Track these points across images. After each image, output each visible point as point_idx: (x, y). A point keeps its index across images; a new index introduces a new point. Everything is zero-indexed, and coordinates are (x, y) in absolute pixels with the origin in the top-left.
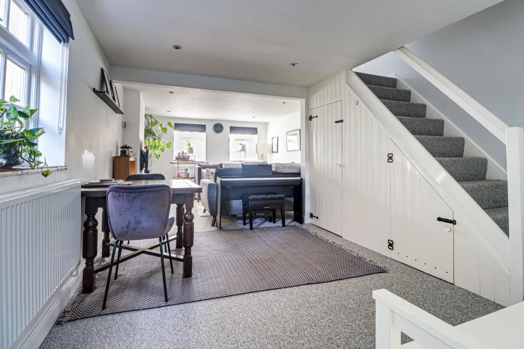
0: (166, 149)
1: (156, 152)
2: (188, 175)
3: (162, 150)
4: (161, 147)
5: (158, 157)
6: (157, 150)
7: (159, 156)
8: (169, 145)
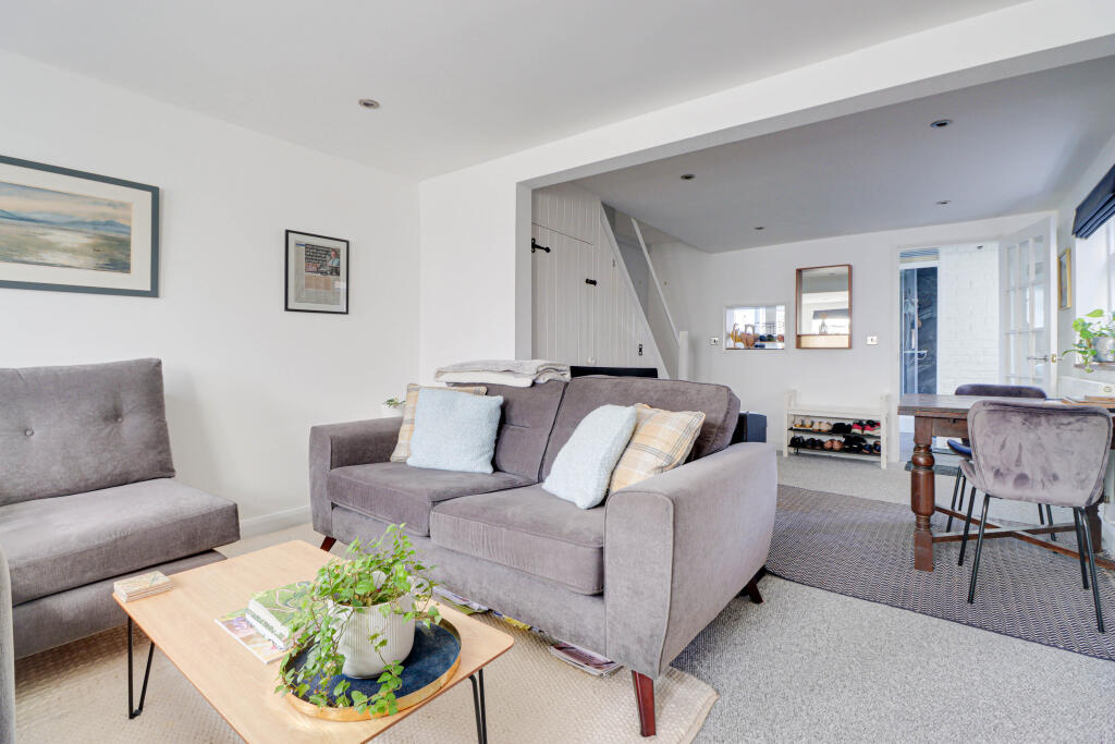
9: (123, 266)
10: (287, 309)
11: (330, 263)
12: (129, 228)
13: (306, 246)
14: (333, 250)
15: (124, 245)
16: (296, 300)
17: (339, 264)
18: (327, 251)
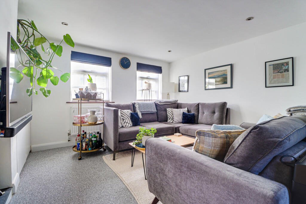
0: (60, 82)
1: (43, 85)
2: (96, 119)
3: (54, 83)
4: (52, 78)
5: (46, 93)
6: (45, 82)
7: (49, 92)
8: (65, 78)
9: (225, 82)
10: (266, 87)
11: (284, 68)
12: (227, 74)
13: (273, 65)
14: (285, 63)
15: (226, 78)
16: (270, 83)
17: (288, 67)
18: (283, 64)
